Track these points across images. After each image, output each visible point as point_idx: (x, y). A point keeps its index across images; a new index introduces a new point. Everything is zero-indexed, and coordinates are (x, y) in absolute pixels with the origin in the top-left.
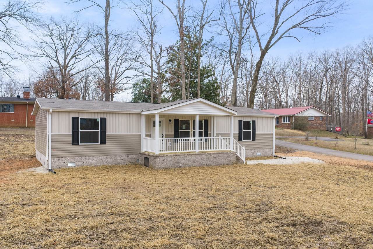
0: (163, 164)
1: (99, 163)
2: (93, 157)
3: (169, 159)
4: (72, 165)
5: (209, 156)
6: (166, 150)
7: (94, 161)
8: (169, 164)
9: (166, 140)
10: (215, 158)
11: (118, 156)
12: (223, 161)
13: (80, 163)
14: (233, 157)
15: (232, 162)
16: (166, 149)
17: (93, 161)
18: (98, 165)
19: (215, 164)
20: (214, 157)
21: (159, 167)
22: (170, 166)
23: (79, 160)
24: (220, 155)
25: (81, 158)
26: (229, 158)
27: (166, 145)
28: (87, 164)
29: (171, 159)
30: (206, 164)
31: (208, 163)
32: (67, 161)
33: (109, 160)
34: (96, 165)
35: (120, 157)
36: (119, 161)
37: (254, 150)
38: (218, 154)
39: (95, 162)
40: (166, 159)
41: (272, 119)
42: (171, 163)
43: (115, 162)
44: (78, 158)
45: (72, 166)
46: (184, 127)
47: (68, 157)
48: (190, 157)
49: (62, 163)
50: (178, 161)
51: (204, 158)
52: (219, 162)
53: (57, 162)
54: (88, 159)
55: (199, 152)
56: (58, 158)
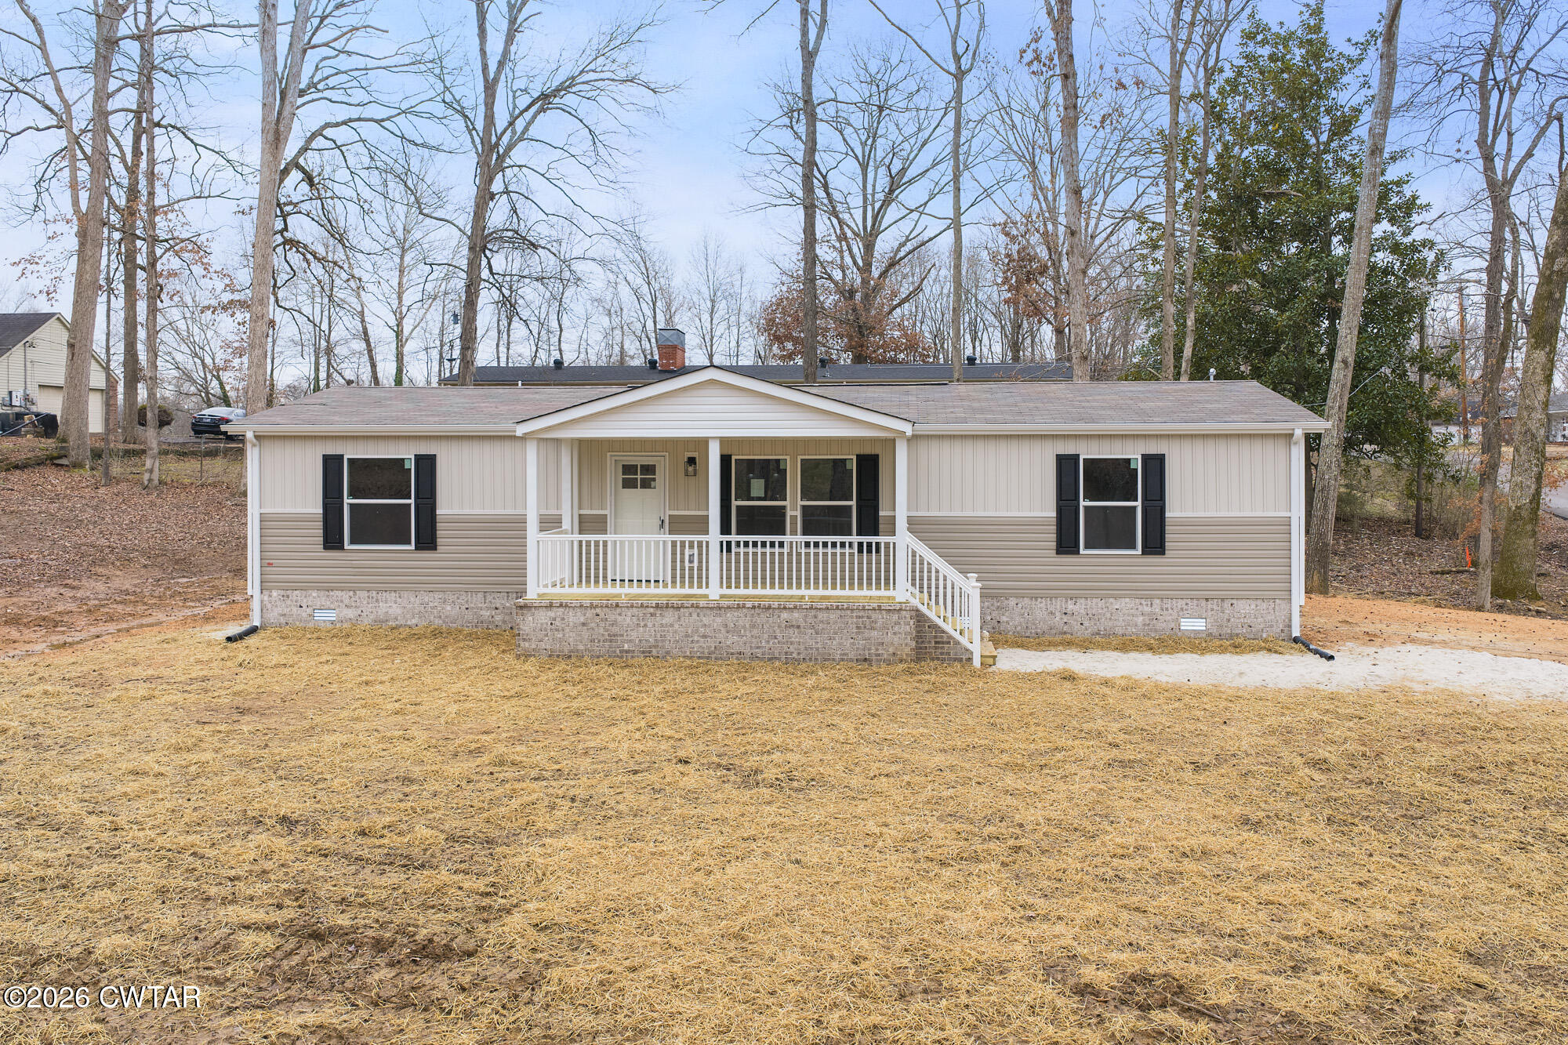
0: (547, 635)
1: (414, 617)
2: (393, 594)
3: (574, 618)
4: (324, 617)
5: (762, 618)
6: (674, 582)
7: (395, 610)
8: (573, 639)
9: (674, 543)
10: (798, 627)
11: (480, 595)
12: (840, 644)
13: (351, 613)
14: (896, 629)
15: (891, 650)
16: (674, 577)
17: (393, 607)
18: (409, 623)
19: (799, 654)
20: (790, 625)
21: (534, 646)
22: (581, 647)
23: (347, 601)
24: (821, 615)
25: (355, 594)
26: (874, 633)
27: (674, 561)
28: (372, 617)
29: (582, 619)
30: (748, 651)
31: (758, 648)
32: (310, 603)
33: (449, 608)
34: (403, 622)
35: (489, 598)
36: (486, 614)
37: (1157, 601)
38: (813, 612)
39: (399, 611)
40: (563, 619)
41: (1281, 443)
42: (586, 634)
43: (469, 616)
44: (345, 596)
45: (324, 621)
46: (758, 486)
47: (313, 589)
48: (669, 617)
49: (295, 609)
50: (615, 629)
51: (741, 623)
52: (819, 646)
53: (278, 603)
54: (377, 601)
55: (722, 596)
56: (282, 592)
